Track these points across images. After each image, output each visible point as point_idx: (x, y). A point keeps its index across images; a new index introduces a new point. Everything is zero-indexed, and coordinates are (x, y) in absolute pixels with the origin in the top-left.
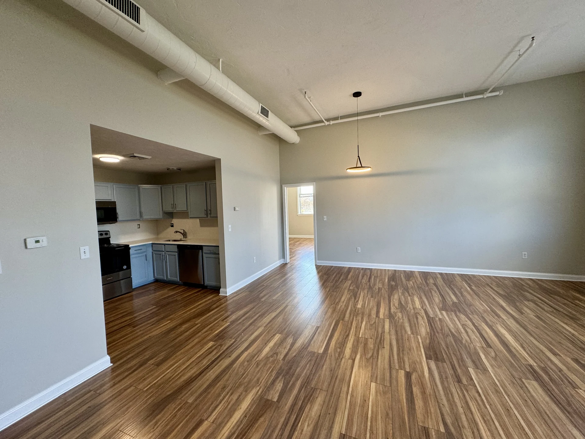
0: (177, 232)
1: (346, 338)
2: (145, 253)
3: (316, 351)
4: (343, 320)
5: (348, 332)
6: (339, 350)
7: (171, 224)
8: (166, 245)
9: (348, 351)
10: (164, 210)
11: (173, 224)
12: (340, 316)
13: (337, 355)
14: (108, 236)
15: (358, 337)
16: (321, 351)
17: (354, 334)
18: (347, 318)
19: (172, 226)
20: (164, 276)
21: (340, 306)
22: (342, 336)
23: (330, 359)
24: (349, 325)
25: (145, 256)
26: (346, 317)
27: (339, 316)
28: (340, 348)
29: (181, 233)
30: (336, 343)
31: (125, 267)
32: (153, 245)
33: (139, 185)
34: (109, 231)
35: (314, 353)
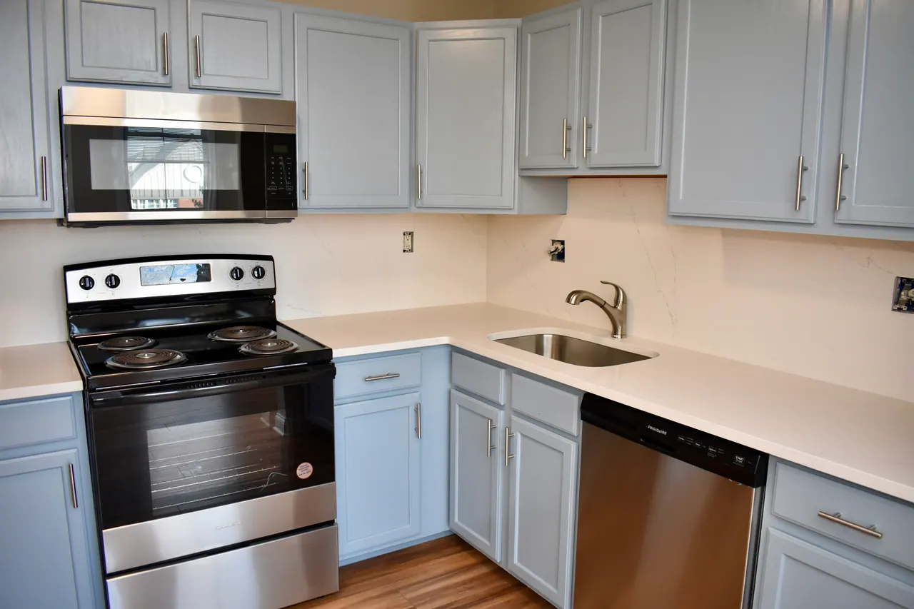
0: (580, 296)
2: (410, 399)
7: (554, 241)
8: (515, 376)
10: (525, 164)
11: (562, 242)
14: (264, 284)
19: (560, 256)
20: (490, 535)
25: (412, 409)
29: (602, 306)
31: (304, 471)
32: (455, 354)
33: (417, 25)
34: (270, 258)
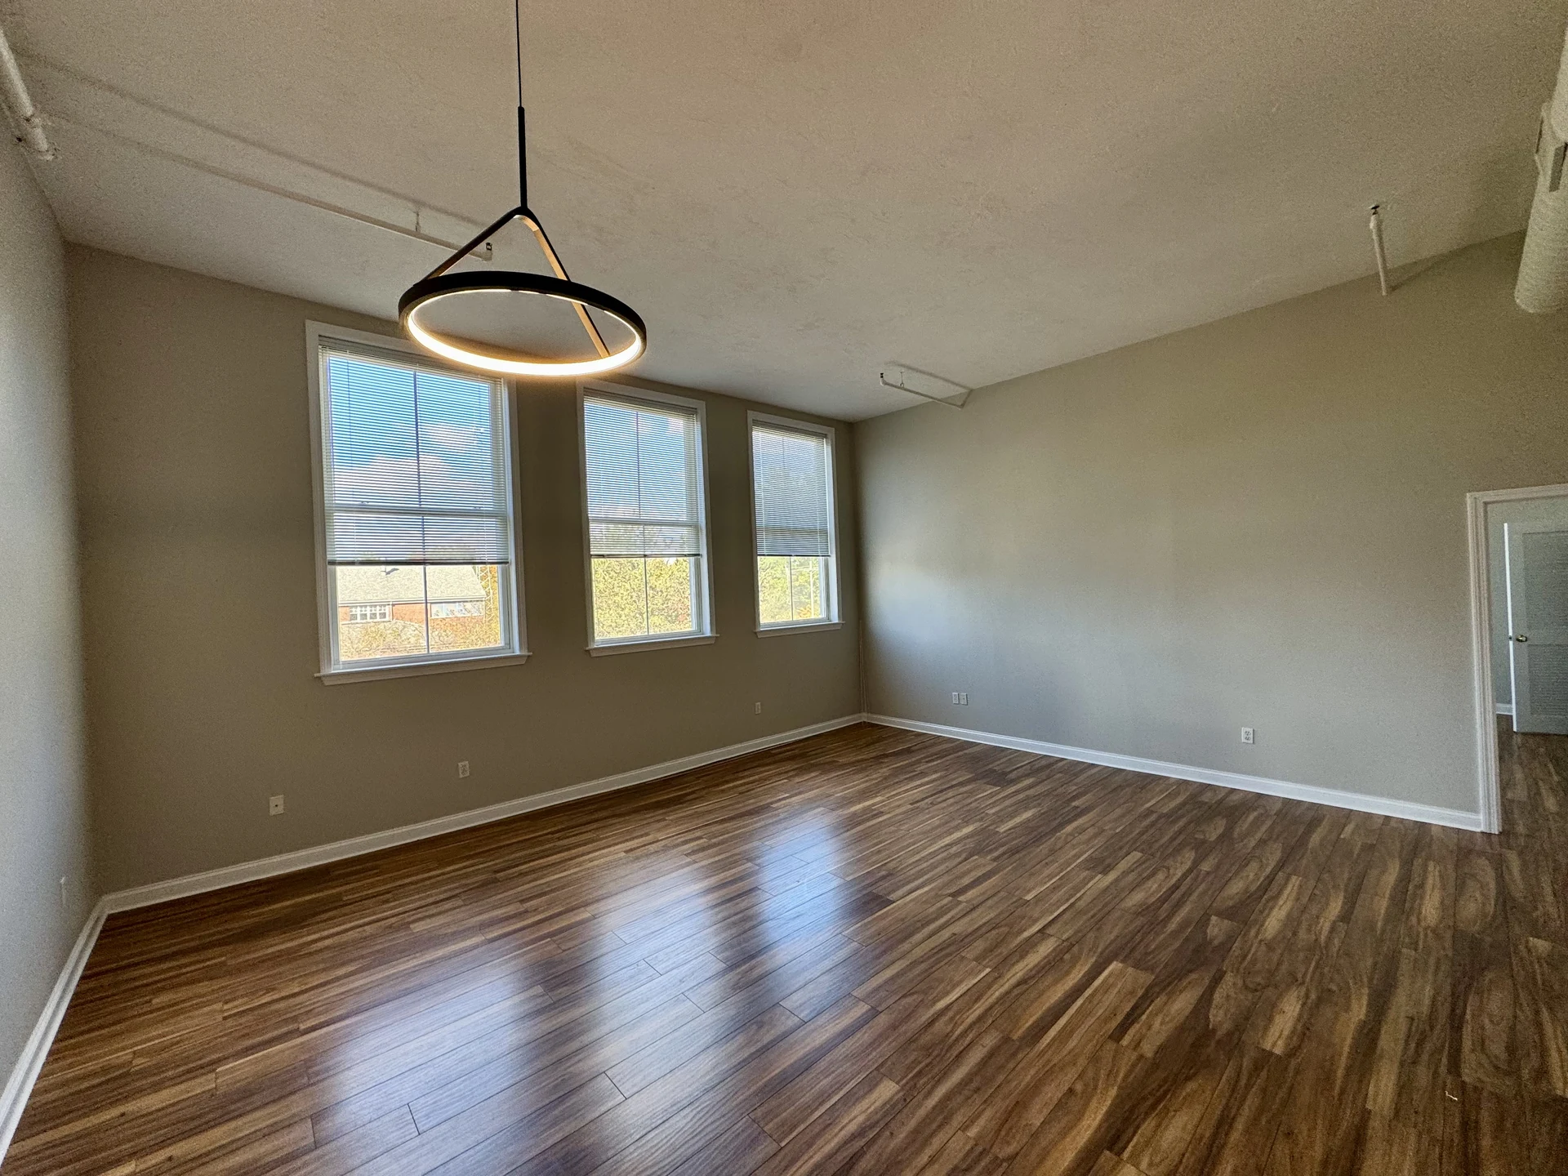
1: (1034, 977)
3: (1130, 970)
4: (1006, 1040)
5: (1016, 992)
6: (1067, 957)
9: (1045, 949)
12: (1007, 1061)
13: (1075, 949)
15: (995, 969)
16: (1115, 966)
17: (1001, 981)
18: (990, 1041)
21: (973, 1132)
22: (1041, 986)
23: (1095, 946)
24: (996, 1011)
26: (985, 1050)
27: (1011, 1065)
28: (1062, 958)
30: (1068, 973)
35: (1136, 966)
